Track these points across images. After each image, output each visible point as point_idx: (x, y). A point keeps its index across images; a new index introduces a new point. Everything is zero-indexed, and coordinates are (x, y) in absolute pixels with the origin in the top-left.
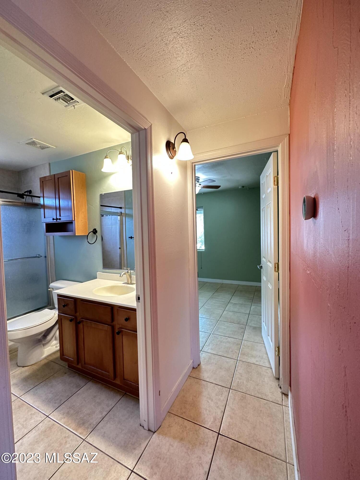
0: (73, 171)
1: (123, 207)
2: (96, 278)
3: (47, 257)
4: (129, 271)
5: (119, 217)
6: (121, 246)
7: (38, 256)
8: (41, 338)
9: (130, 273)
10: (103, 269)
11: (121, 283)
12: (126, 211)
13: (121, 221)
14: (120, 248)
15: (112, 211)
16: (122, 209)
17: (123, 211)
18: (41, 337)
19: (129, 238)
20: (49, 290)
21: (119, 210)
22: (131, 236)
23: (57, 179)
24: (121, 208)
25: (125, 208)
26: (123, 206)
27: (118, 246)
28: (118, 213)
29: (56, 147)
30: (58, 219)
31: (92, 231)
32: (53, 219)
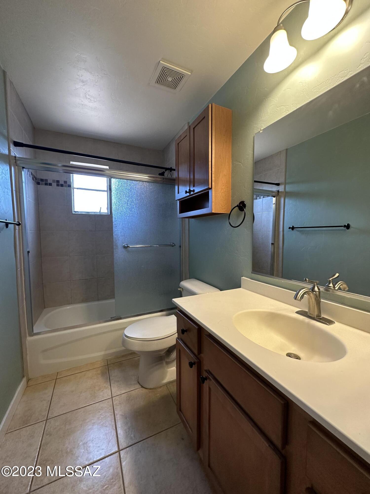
0: (214, 104)
1: (281, 183)
2: (239, 287)
3: (181, 246)
4: (316, 289)
5: (274, 199)
6: (275, 241)
7: (172, 244)
8: (164, 355)
9: (319, 292)
10: (252, 273)
11: (292, 311)
12: (286, 188)
13: (278, 205)
14: (272, 244)
15: (264, 189)
16: (280, 186)
17: (281, 188)
18: (164, 353)
19: (290, 228)
20: (179, 289)
21: (274, 188)
22: (293, 226)
23: (193, 129)
24: (278, 184)
25: (285, 184)
26: (281, 180)
27: (270, 241)
28: (273, 192)
29: (191, 72)
30: (192, 191)
31: (237, 206)
32: (186, 192)
